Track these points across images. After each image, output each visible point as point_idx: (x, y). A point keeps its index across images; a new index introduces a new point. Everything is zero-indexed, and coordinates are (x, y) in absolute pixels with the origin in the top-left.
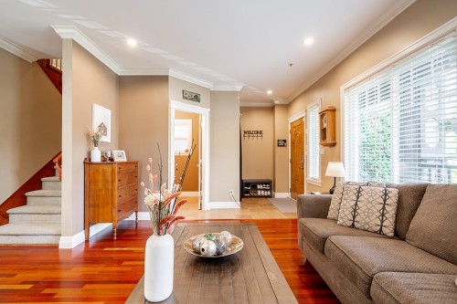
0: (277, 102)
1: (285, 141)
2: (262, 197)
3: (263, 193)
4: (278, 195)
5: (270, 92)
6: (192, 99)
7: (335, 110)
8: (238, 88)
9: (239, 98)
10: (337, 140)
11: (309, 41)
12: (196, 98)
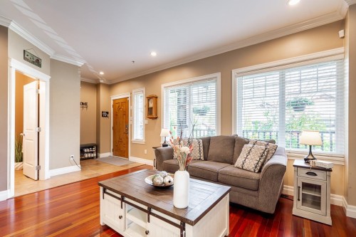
0: (101, 81)
1: (107, 113)
2: (88, 158)
3: (89, 155)
4: (102, 155)
5: (102, 73)
6: (33, 62)
7: (157, 98)
8: (80, 64)
9: (79, 72)
10: (158, 116)
11: (154, 54)
12: (37, 63)
